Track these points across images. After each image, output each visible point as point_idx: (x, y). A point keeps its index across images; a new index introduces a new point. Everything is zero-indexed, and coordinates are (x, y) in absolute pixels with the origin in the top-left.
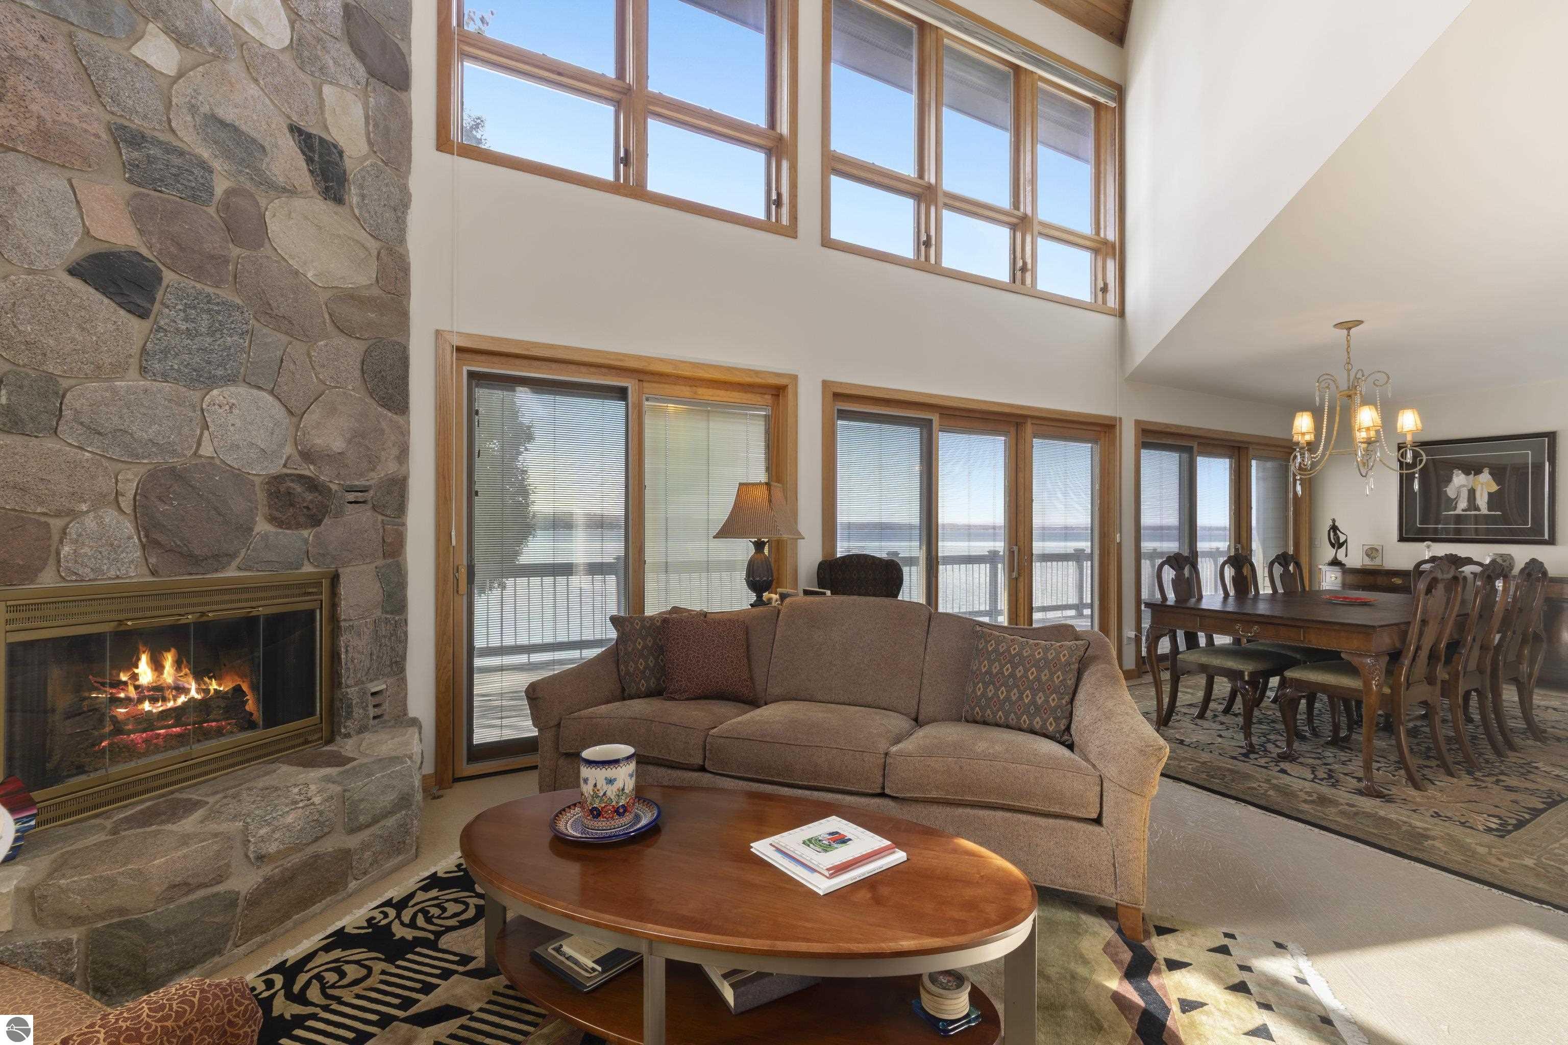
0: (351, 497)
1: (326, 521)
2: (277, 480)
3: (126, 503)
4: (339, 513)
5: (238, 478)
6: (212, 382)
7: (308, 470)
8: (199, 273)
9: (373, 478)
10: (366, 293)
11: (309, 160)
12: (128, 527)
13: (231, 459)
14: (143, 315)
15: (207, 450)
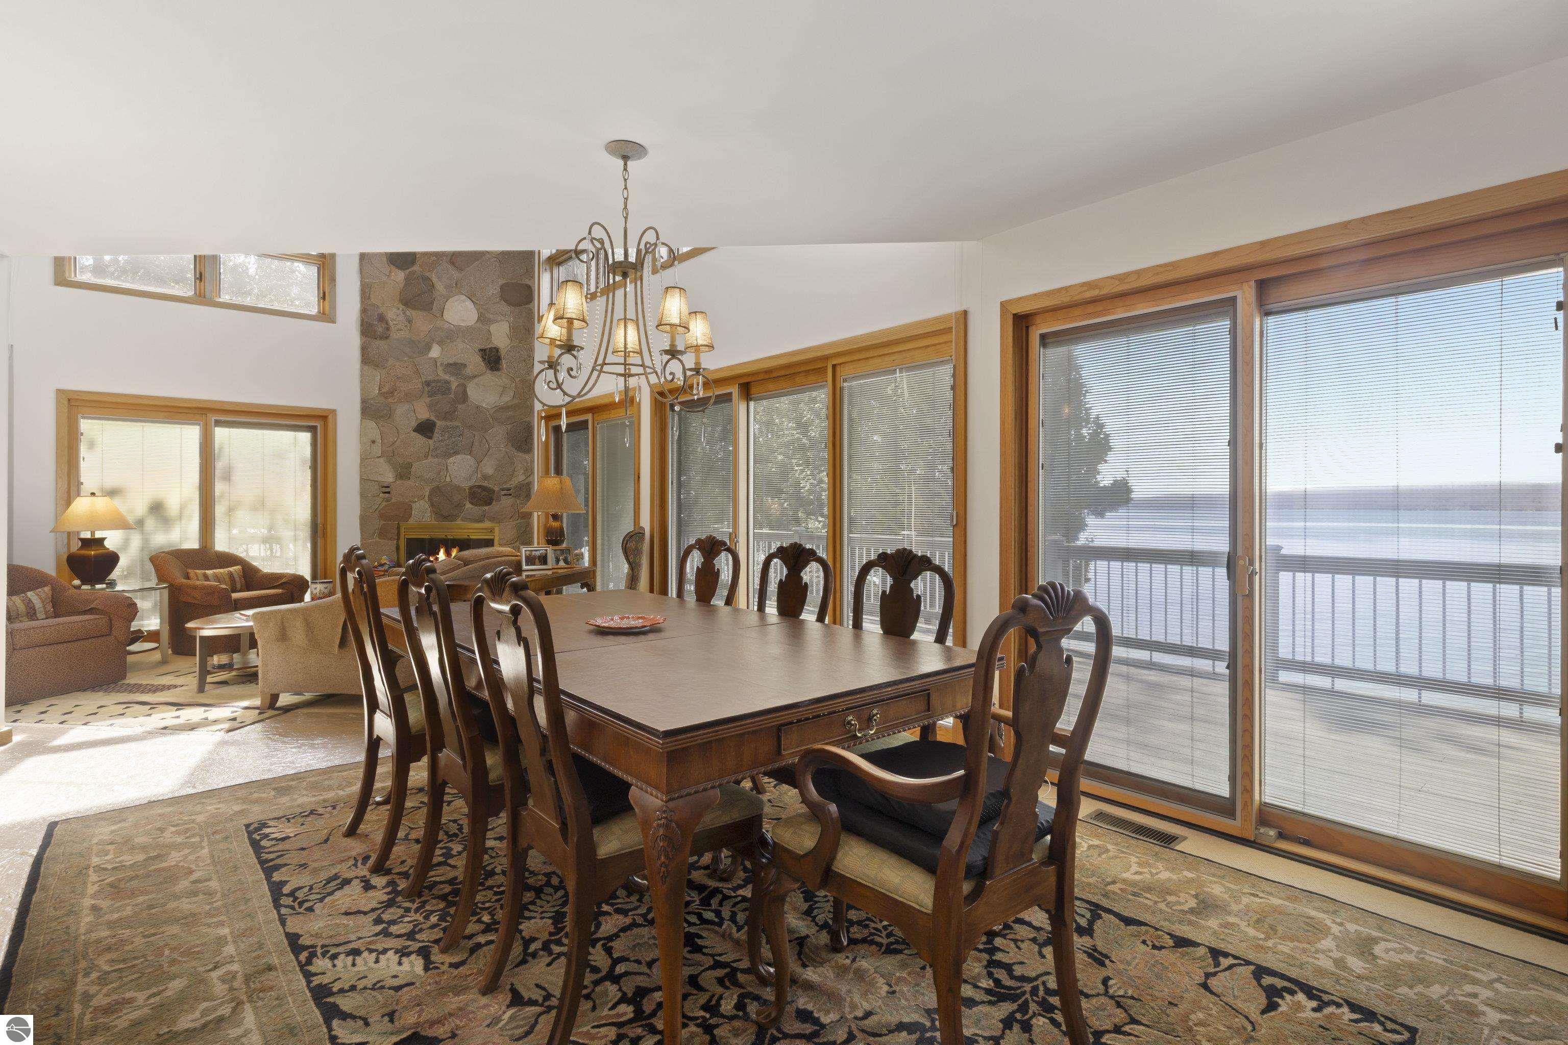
0: (503, 493)
1: (494, 503)
2: (471, 488)
3: (426, 498)
4: (499, 500)
5: (458, 488)
6: (451, 456)
7: (485, 484)
8: (445, 419)
9: (514, 483)
10: (510, 404)
11: (484, 359)
12: (427, 506)
13: (455, 482)
14: (430, 438)
15: (448, 479)
